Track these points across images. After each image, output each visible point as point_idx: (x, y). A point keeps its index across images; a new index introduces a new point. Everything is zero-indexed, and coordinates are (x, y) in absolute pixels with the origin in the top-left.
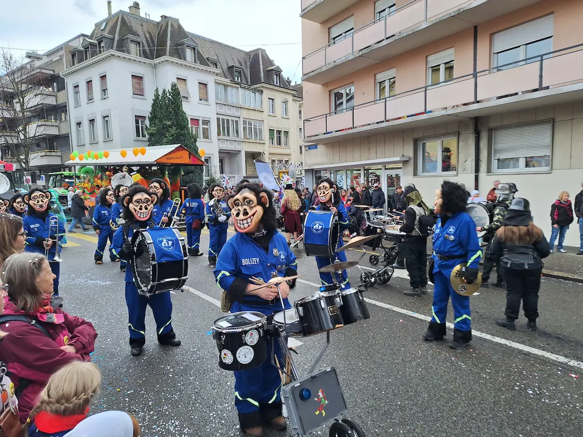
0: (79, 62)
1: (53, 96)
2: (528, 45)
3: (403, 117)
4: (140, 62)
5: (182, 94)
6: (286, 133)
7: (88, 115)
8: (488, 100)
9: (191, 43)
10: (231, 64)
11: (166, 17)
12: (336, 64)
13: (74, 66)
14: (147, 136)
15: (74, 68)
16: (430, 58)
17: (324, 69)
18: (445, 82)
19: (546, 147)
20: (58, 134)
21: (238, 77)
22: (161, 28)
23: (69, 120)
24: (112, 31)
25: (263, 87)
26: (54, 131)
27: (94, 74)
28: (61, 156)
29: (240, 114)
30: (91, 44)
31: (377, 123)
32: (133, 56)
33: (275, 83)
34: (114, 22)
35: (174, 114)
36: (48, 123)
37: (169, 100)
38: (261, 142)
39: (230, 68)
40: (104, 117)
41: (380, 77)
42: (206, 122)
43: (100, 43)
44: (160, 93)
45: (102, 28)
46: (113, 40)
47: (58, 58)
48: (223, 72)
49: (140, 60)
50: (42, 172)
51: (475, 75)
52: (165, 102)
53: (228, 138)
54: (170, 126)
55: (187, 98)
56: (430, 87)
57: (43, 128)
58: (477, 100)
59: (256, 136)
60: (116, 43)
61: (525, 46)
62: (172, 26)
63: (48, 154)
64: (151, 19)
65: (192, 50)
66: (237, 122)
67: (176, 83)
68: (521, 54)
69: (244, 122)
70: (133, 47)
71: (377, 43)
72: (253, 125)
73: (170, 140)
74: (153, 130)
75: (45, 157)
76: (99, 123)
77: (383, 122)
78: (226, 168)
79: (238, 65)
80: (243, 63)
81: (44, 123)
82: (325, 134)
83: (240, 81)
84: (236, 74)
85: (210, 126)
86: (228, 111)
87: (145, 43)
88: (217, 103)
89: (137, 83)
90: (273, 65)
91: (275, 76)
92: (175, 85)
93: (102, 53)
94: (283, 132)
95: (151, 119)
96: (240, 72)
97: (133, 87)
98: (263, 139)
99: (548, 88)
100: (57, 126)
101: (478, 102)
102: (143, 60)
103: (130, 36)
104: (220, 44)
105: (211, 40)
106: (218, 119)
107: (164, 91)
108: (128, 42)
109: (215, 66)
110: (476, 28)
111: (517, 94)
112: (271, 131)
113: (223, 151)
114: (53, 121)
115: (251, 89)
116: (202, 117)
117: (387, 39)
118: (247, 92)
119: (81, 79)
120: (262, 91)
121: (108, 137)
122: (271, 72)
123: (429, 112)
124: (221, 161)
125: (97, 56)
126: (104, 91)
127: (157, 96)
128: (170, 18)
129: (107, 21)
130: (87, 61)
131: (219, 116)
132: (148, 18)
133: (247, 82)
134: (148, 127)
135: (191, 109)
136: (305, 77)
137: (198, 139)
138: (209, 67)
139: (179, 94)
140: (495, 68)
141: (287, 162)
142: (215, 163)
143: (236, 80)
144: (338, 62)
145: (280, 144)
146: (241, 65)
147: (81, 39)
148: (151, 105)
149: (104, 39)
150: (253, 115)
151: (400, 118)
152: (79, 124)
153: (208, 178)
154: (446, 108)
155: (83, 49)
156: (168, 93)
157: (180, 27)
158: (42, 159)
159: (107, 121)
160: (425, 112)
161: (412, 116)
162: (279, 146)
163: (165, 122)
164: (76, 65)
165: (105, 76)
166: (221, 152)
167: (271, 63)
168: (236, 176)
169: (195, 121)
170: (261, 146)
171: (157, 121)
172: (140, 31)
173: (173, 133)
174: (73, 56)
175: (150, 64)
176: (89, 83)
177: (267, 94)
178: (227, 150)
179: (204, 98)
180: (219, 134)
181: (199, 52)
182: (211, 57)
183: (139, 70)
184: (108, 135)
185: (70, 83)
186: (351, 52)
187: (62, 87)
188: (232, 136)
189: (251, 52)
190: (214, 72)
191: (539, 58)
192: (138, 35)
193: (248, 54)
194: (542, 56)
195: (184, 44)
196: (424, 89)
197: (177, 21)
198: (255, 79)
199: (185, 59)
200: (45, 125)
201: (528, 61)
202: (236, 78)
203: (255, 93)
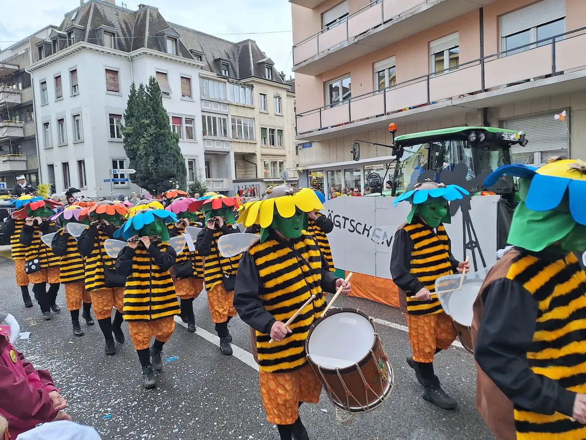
0: (47, 55)
1: (18, 93)
2: (538, 28)
3: (405, 110)
4: (115, 54)
5: (162, 90)
6: (280, 131)
7: (56, 114)
8: (498, 88)
9: (172, 34)
10: (217, 57)
11: (144, 6)
12: (330, 52)
13: (41, 60)
14: (123, 137)
15: (41, 63)
16: (433, 44)
17: (317, 58)
18: (449, 69)
19: (563, 139)
20: (23, 136)
21: (225, 71)
22: (139, 18)
23: (35, 120)
24: (84, 21)
25: (253, 81)
26: (18, 133)
27: (63, 69)
28: (26, 161)
29: (227, 111)
30: (60, 36)
31: (377, 116)
32: (107, 48)
33: (267, 77)
34: (85, 12)
35: (152, 112)
36: (11, 124)
37: (147, 95)
38: (252, 142)
39: (217, 61)
40: (74, 116)
41: (379, 66)
42: (190, 121)
43: (69, 34)
44: (137, 88)
45: (73, 18)
46: (84, 30)
47: (23, 52)
48: (209, 65)
49: (115, 53)
50: (5, 179)
51: (482, 61)
52: (142, 99)
53: (215, 138)
54: (148, 125)
55: (168, 94)
56: (434, 76)
57: (5, 129)
58: (486, 88)
59: (246, 134)
60: (87, 34)
61: (535, 28)
62: (151, 15)
63: (12, 158)
64: (127, 8)
65: (173, 41)
66: (224, 120)
67: (155, 77)
68: (532, 36)
69: (233, 121)
70: (107, 39)
71: (374, 28)
72: (242, 123)
73: (148, 141)
74: (129, 130)
75: (8, 162)
76: (69, 123)
77: (383, 115)
78: (214, 171)
79: (225, 57)
80: (231, 56)
81: (7, 124)
82: (319, 130)
83: (227, 75)
84: (224, 67)
85: (194, 125)
86: (214, 107)
87: (121, 34)
88: (202, 100)
89: (111, 78)
90: (265, 58)
91: (267, 69)
92: (154, 79)
93: (72, 46)
94: (276, 131)
95: (127, 118)
96: (227, 66)
97: (107, 82)
98: (254, 138)
99: (562, 73)
100: (22, 127)
101: (486, 90)
102: (118, 52)
103: (103, 26)
104: (205, 35)
105: (194, 30)
106: (203, 117)
107: (141, 86)
108: (101, 34)
109: (199, 59)
110: (481, 10)
111: (528, 80)
112: (264, 130)
113: (210, 152)
114: (17, 121)
115: (241, 84)
116: (186, 115)
117: (384, 23)
118: (236, 87)
119: (48, 75)
120: (252, 85)
121: (79, 138)
122: (261, 65)
123: (433, 103)
124: (207, 164)
125: (67, 48)
126: (75, 87)
127: (133, 91)
128: (148, 7)
129: (78, 11)
130: (55, 54)
131: (204, 114)
132: (124, 7)
133: (236, 76)
134: (124, 126)
135: (172, 106)
136: (297, 67)
137: (180, 140)
138: (193, 60)
139: (158, 89)
140: (503, 53)
141: (281, 163)
142: (201, 165)
143: (223, 74)
144: (332, 50)
145: (273, 144)
146: (229, 57)
147: (50, 31)
148: (127, 102)
149: (74, 30)
150: (242, 113)
151: (401, 110)
152: (46, 125)
153: (193, 182)
154: (451, 99)
155: (51, 41)
156: (146, 88)
157: (159, 16)
158: (4, 165)
159: (77, 121)
160: (428, 104)
161: (414, 107)
162: (272, 146)
163: (143, 121)
164: (43, 59)
165: (76, 70)
166: (207, 153)
167: (262, 55)
168: (225, 180)
169: (177, 119)
170: (252, 146)
171: (133, 120)
172: (114, 21)
173: (151, 132)
174: (40, 49)
175: (126, 57)
176: (58, 78)
177: (258, 89)
178: (214, 151)
179: (187, 93)
180: (204, 133)
181: (181, 44)
182: (195, 49)
183: (113, 64)
184: (79, 136)
185: (36, 79)
186: (346, 38)
187: (27, 84)
188: (219, 136)
189: (239, 43)
190: (198, 66)
191: (551, 41)
192: (113, 26)
193: (236, 45)
194: (554, 38)
195: (164, 34)
196: (426, 78)
197: (156, 10)
198: (244, 73)
199: (165, 51)
200: (8, 126)
201: (540, 44)
202: (223, 71)
203: (244, 88)
